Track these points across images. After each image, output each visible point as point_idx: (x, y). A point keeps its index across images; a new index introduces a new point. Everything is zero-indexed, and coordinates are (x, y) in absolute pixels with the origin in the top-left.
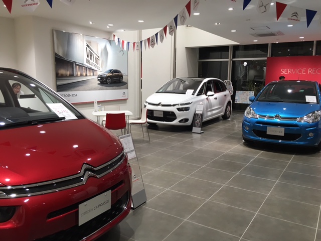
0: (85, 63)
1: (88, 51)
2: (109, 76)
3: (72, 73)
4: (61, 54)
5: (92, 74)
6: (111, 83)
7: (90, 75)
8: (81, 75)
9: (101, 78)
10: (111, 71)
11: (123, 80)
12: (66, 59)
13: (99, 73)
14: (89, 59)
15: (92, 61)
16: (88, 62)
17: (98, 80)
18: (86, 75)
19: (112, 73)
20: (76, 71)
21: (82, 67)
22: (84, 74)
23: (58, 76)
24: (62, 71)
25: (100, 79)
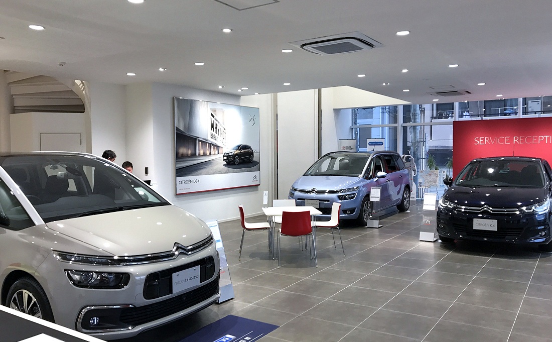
1: (213, 122)
2: (236, 155)
3: (193, 152)
4: (182, 128)
5: (217, 152)
8: (205, 154)
10: (239, 147)
11: (254, 159)
12: (187, 134)
16: (212, 136)
17: (224, 160)
18: (210, 154)
19: (240, 150)
22: (208, 153)
23: (179, 157)
24: (183, 150)
25: (225, 158)
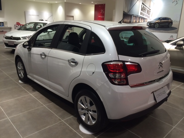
0: (139, 15)
6: (158, 28)
7: (142, 22)
9: (150, 23)
13: (149, 20)
14: (143, 12)
15: (145, 13)
20: (133, 20)
21: (137, 17)
